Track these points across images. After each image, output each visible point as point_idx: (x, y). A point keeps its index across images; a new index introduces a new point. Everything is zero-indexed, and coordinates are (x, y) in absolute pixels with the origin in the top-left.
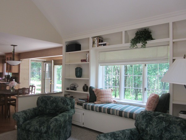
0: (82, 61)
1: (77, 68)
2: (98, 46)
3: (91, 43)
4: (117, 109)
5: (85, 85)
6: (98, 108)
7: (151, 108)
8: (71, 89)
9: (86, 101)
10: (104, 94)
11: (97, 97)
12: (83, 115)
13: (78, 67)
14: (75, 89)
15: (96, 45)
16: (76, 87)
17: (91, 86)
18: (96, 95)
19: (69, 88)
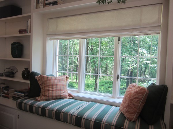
0: (21, 31)
1: (14, 43)
2: (44, 7)
3: (34, 2)
4: (71, 112)
5: (25, 69)
6: (40, 110)
7: (133, 113)
8: (7, 76)
9: (26, 94)
10: (52, 85)
11: (42, 89)
12: (18, 118)
13: (15, 41)
14: (12, 76)
15: (41, 5)
16: (14, 72)
17: (32, 71)
18: (41, 86)
19: (4, 75)
